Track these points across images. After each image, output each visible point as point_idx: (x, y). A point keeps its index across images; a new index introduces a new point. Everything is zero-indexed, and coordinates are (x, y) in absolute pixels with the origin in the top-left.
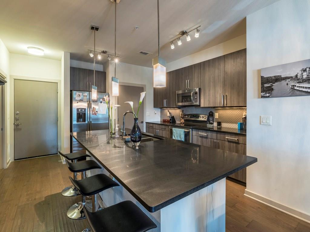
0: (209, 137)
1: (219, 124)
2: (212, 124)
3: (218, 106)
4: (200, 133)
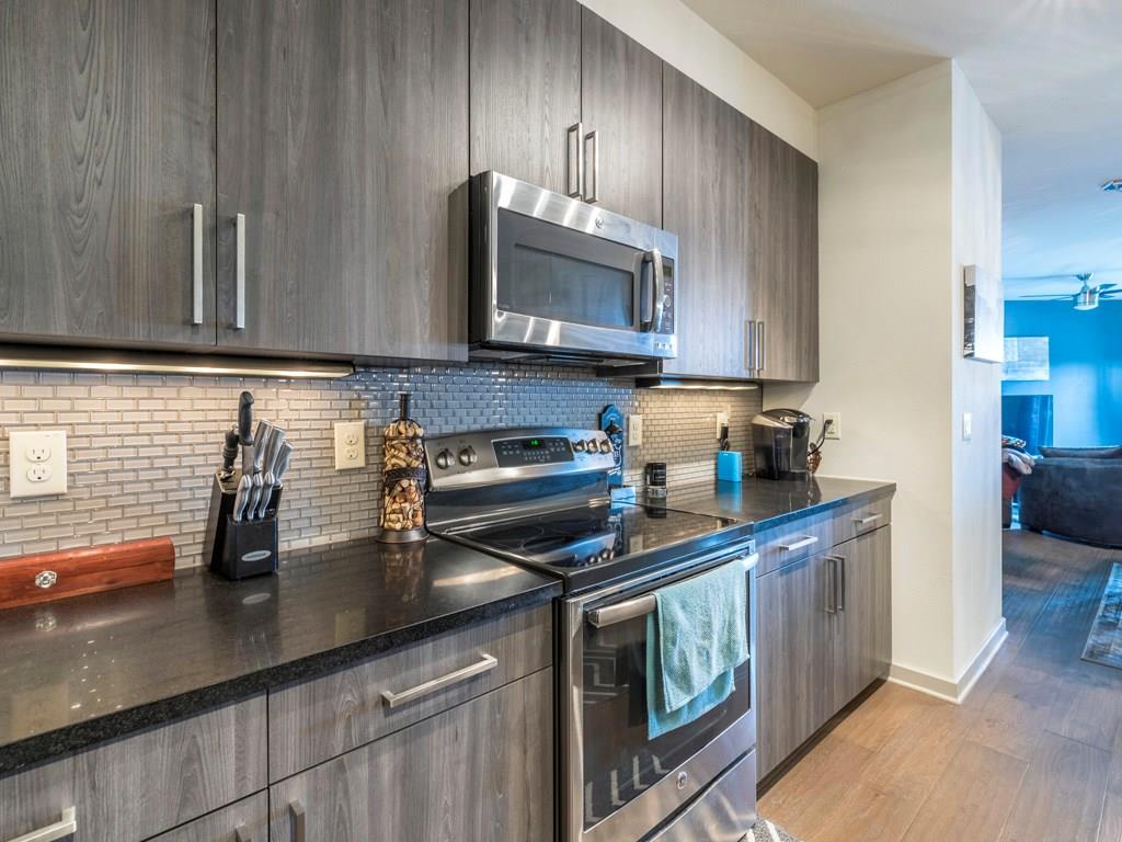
1: (655, 474)
4: (779, 542)
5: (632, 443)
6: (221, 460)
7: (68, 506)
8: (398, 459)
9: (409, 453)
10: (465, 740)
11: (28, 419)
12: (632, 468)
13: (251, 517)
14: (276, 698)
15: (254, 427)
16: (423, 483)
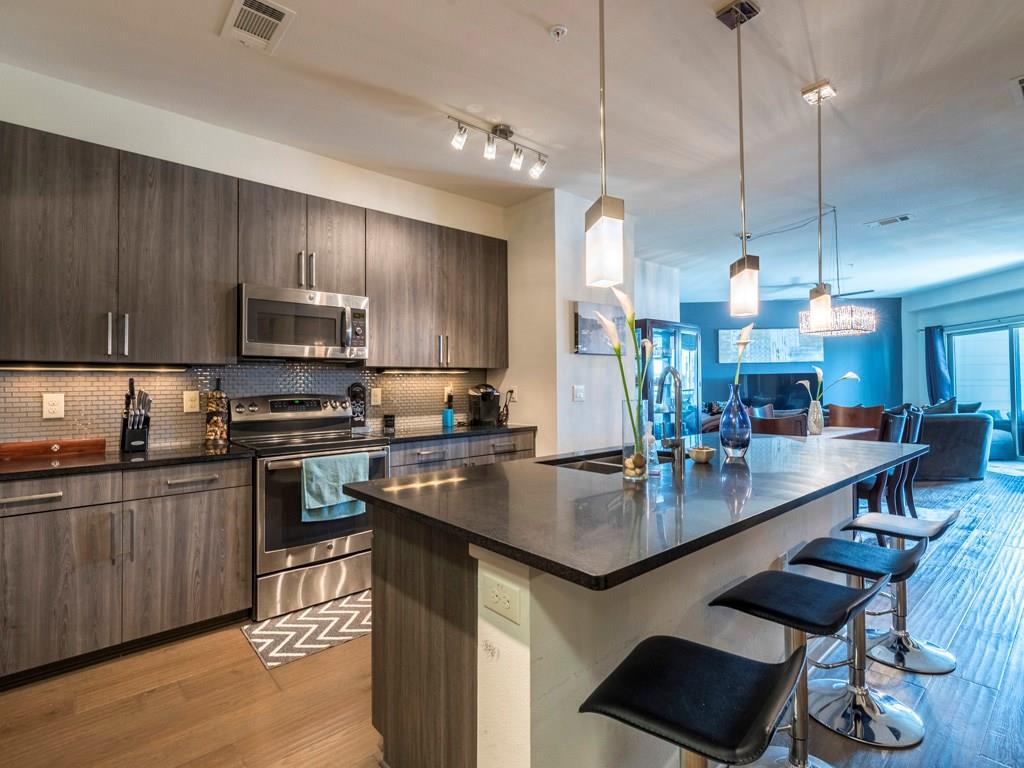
0: (449, 456)
1: (389, 421)
2: (362, 424)
3: (392, 365)
4: (418, 451)
5: (373, 403)
6: (124, 407)
7: (64, 423)
8: (213, 408)
9: (218, 405)
10: (205, 506)
11: (50, 389)
12: (373, 417)
13: (136, 427)
14: (126, 474)
15: (136, 393)
16: (226, 419)
